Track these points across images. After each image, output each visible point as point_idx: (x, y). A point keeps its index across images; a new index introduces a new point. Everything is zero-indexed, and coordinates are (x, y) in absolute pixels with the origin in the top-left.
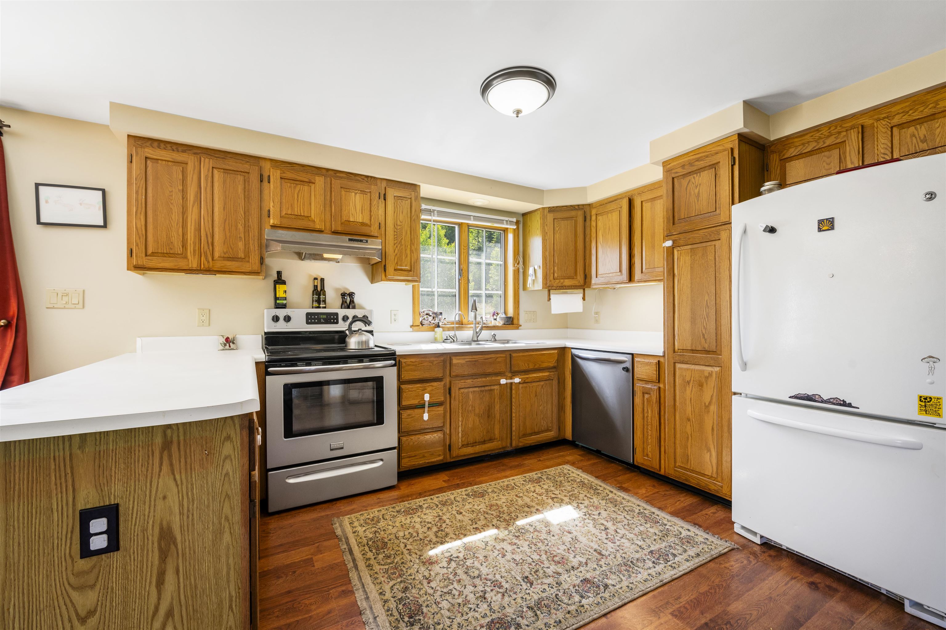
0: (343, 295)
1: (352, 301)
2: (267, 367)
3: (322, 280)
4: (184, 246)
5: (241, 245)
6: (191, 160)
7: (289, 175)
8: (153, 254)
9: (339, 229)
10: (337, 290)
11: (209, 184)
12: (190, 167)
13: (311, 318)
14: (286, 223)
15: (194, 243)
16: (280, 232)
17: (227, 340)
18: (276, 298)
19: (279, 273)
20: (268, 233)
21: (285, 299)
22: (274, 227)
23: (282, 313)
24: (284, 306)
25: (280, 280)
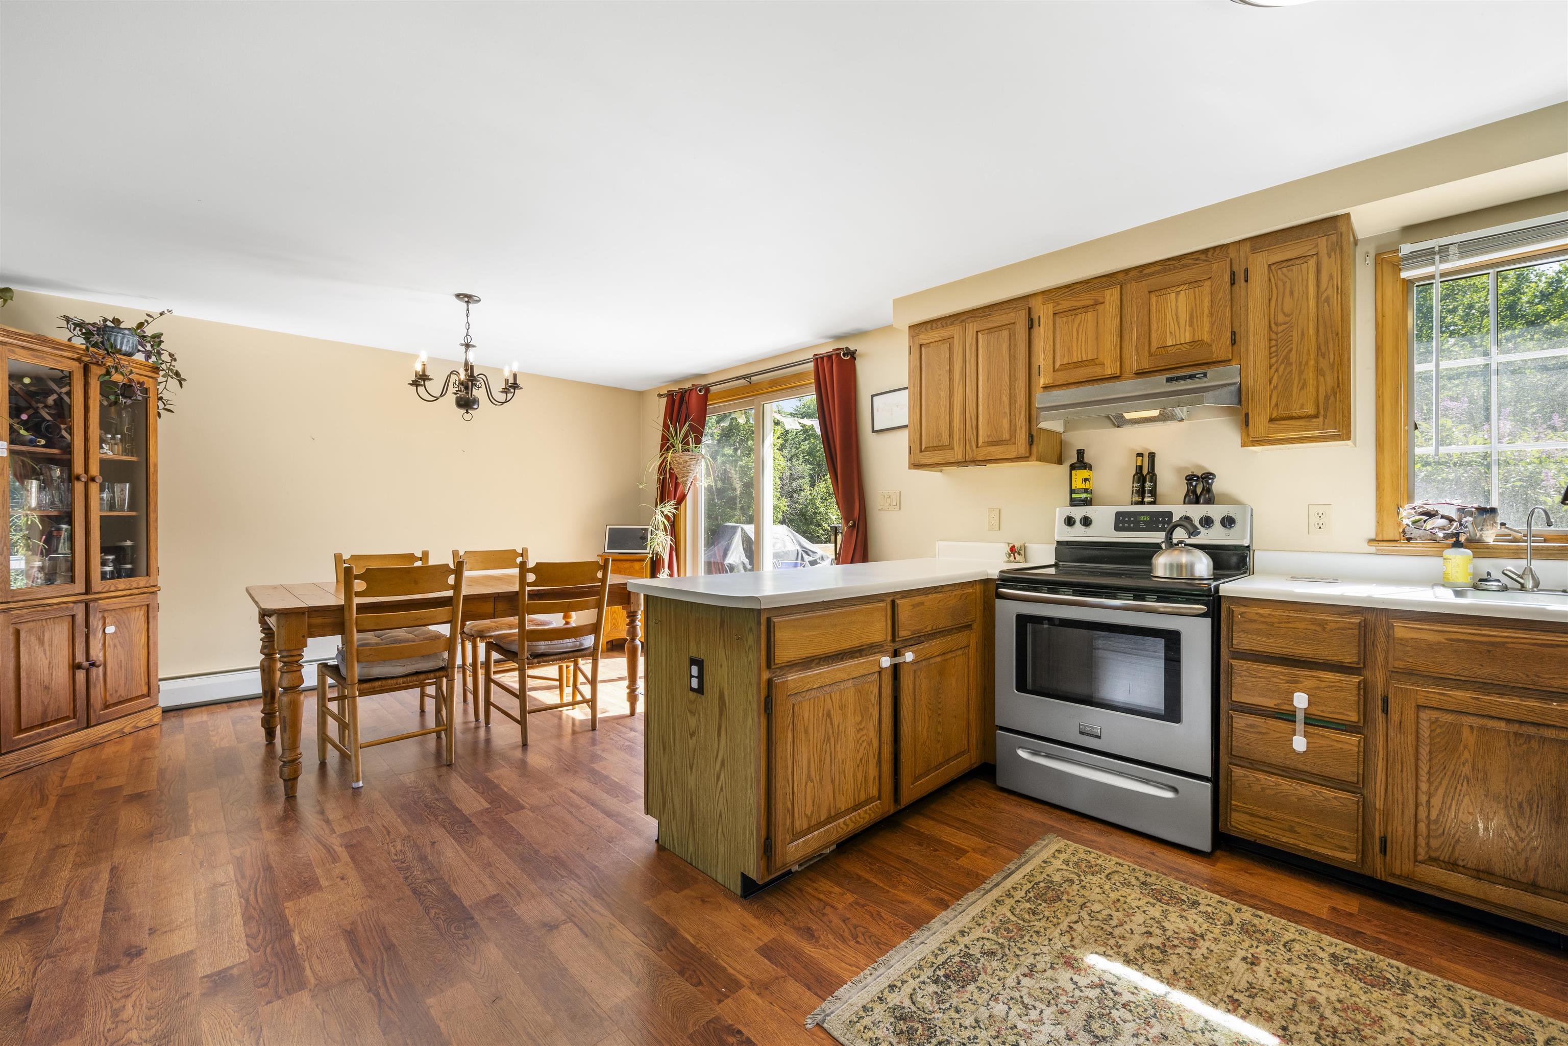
0: (1190, 479)
1: (1207, 490)
2: (998, 586)
3: (1152, 456)
4: (951, 435)
5: (1005, 422)
6: (954, 331)
7: (1066, 305)
8: (927, 449)
9: (1146, 365)
10: (1179, 470)
11: (974, 354)
12: (957, 342)
13: (1123, 521)
14: (1062, 377)
15: (959, 430)
16: (1056, 393)
17: (1012, 549)
18: (1072, 491)
19: (1081, 453)
20: (1041, 399)
21: (1086, 491)
22: (1046, 388)
23: (1078, 513)
24: (1087, 502)
25: (1081, 463)
